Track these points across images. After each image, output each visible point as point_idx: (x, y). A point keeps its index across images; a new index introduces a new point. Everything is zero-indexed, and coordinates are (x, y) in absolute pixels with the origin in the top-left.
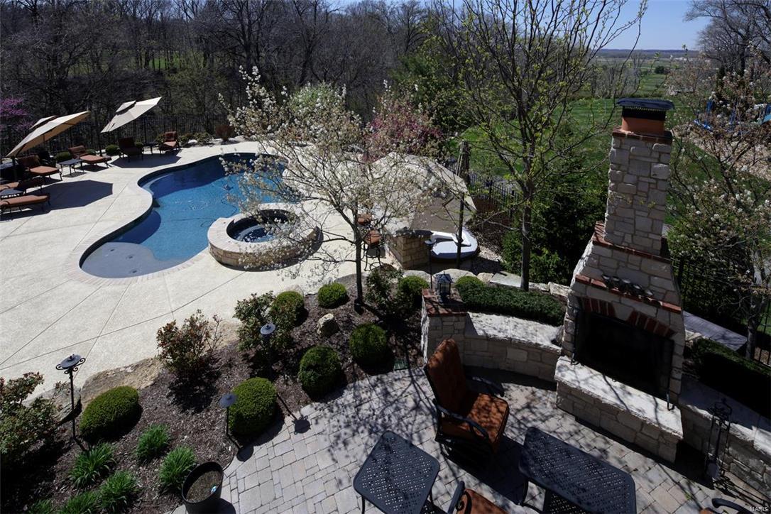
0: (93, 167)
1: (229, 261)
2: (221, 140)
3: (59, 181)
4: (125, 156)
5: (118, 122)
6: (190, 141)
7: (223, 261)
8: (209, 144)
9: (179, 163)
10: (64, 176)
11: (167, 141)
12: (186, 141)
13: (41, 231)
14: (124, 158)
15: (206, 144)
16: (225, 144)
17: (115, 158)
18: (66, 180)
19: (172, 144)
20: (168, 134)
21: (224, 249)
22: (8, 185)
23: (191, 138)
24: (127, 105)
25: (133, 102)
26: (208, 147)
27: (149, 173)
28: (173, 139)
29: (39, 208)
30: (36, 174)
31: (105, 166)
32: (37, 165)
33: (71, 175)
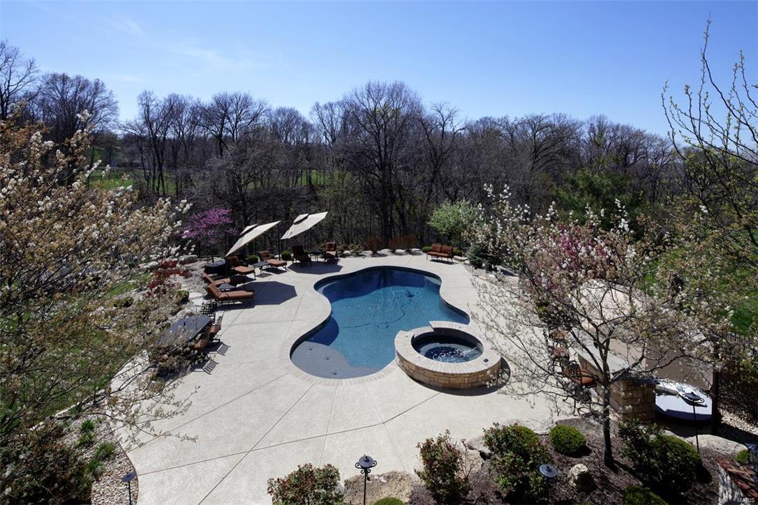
0: (275, 270)
1: (421, 378)
2: (370, 252)
3: (253, 280)
4: (298, 261)
5: (294, 231)
6: (346, 252)
7: (415, 377)
8: (361, 256)
9: (342, 272)
10: (257, 276)
11: (328, 250)
12: (342, 251)
13: (253, 323)
14: (296, 263)
15: (358, 255)
16: (375, 257)
17: (289, 263)
18: (259, 280)
19: (333, 253)
20: (329, 245)
21: (417, 364)
22: (224, 280)
23: (346, 248)
24: (301, 217)
25: (307, 215)
26: (360, 258)
27: (320, 279)
28: (333, 249)
29: (248, 303)
30: (237, 272)
31: (284, 270)
32: (238, 265)
33: (261, 276)
